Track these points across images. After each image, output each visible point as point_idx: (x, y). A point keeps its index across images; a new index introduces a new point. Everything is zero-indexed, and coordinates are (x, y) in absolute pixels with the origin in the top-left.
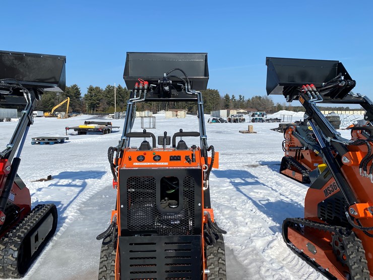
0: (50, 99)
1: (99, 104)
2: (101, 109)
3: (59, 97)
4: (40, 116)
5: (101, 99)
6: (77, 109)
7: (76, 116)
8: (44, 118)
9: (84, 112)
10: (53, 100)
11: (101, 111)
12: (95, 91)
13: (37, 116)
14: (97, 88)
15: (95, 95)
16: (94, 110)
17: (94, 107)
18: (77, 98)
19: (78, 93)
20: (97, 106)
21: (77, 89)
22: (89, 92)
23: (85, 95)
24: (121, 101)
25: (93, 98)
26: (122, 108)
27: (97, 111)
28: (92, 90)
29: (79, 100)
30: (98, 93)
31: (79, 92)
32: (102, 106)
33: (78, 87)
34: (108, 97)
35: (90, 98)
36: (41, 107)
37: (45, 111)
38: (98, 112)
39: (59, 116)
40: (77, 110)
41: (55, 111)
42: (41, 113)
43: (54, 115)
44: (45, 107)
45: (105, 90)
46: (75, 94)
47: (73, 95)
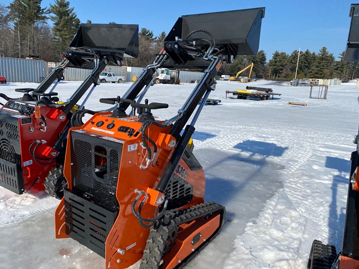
0: (237, 64)
1: (282, 70)
2: (283, 75)
3: (245, 63)
4: (227, 80)
5: (286, 64)
6: (261, 74)
7: (256, 81)
8: (229, 82)
9: (267, 78)
10: (239, 65)
11: (283, 77)
12: (280, 57)
13: (224, 80)
14: (282, 53)
15: (280, 60)
16: (276, 76)
17: (276, 73)
18: (261, 63)
19: (263, 58)
20: (280, 72)
21: (263, 55)
22: (274, 58)
23: (270, 61)
24: (307, 67)
25: (277, 64)
26: (306, 75)
27: (279, 76)
28: (277, 56)
29: (263, 66)
30: (283, 59)
31: (265, 58)
32: (285, 72)
33: (265, 53)
34: (293, 63)
35: (274, 63)
36: (229, 71)
37: (231, 75)
38: (280, 78)
39: (242, 80)
40: (260, 76)
41: (239, 75)
42: (227, 77)
43: (237, 80)
44: (232, 71)
45: (290, 55)
46: (261, 59)
47: (258, 60)
